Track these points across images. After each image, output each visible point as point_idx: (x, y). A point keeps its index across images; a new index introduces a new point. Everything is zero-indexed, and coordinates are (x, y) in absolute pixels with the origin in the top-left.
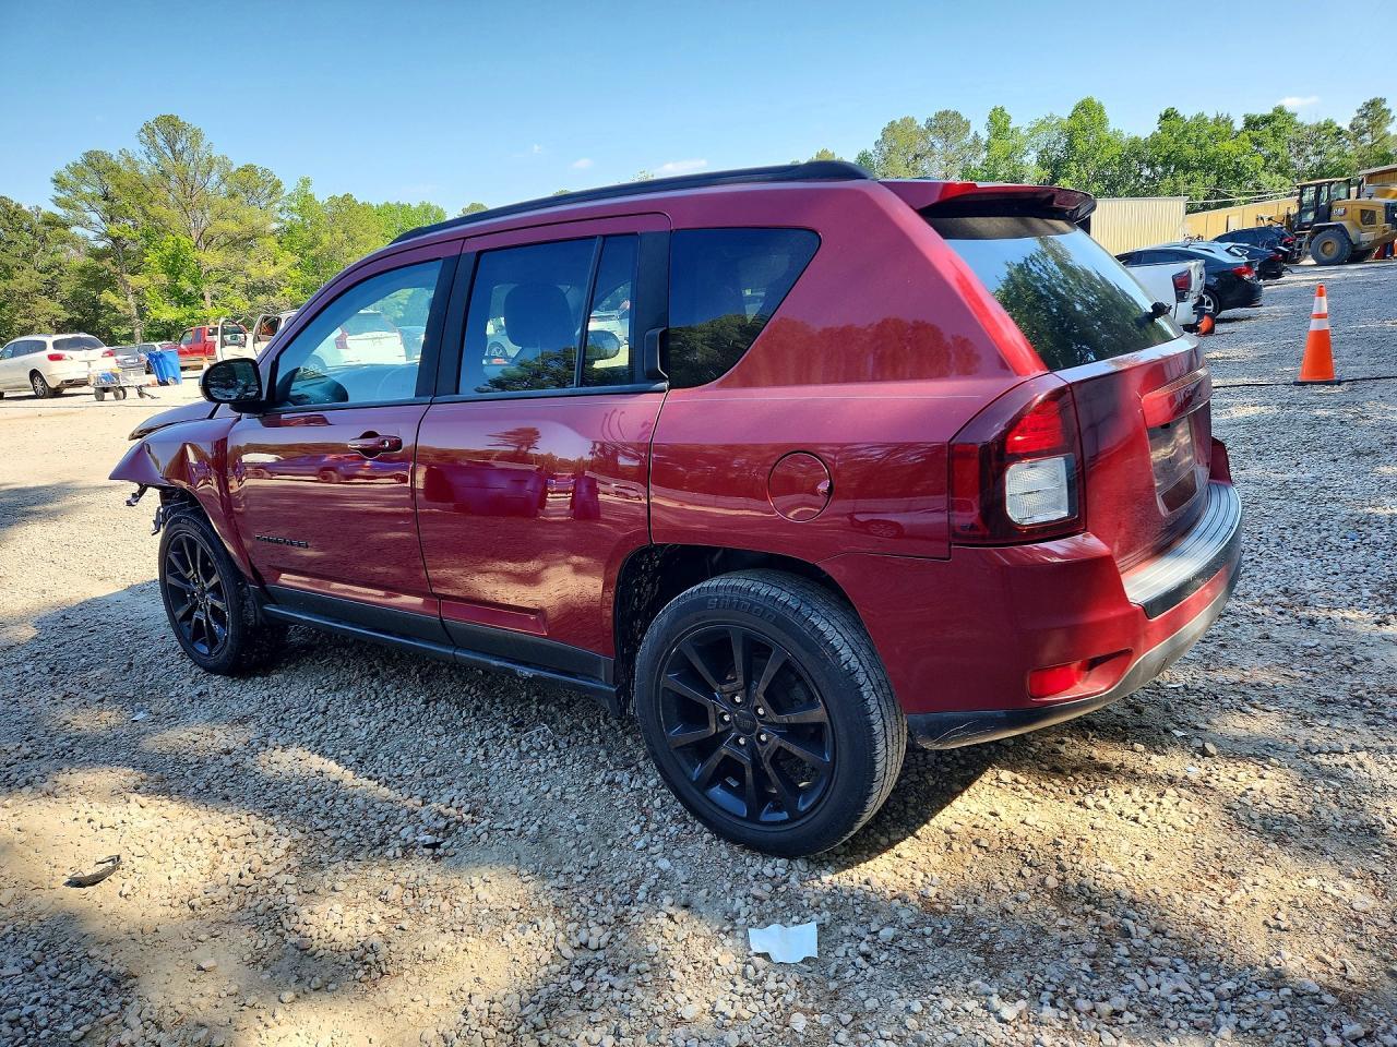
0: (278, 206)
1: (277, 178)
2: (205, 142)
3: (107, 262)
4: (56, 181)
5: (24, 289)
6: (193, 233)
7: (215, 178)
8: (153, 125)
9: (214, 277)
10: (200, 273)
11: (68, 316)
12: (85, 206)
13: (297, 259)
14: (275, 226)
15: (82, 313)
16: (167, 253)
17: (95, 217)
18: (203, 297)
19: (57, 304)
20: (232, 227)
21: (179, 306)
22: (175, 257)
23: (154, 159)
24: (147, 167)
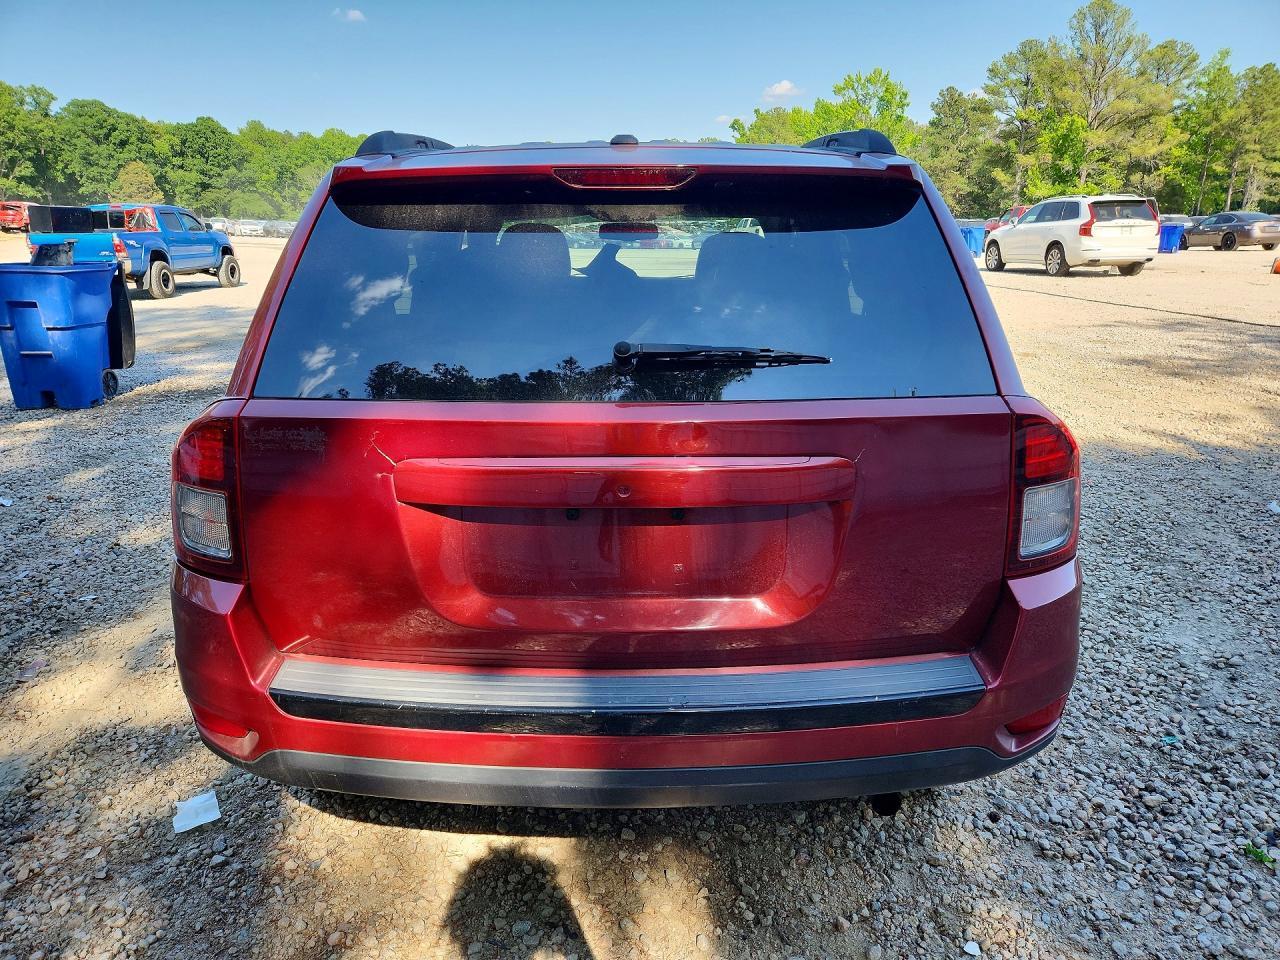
0: (1186, 82)
1: (1195, 52)
2: (1132, 20)
3: (1012, 143)
4: (991, 71)
5: (943, 166)
6: (1091, 113)
7: (1129, 57)
8: (1086, 10)
9: (1098, 155)
10: (1084, 152)
11: (969, 190)
12: (1007, 92)
13: (1186, 136)
14: (1177, 102)
15: (981, 188)
16: (1059, 133)
17: (1011, 102)
18: (1079, 176)
19: (964, 180)
20: (1130, 105)
21: (1053, 184)
22: (1065, 137)
23: (1077, 44)
24: (1069, 51)
